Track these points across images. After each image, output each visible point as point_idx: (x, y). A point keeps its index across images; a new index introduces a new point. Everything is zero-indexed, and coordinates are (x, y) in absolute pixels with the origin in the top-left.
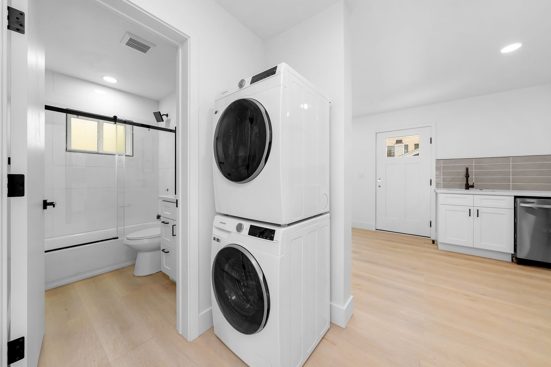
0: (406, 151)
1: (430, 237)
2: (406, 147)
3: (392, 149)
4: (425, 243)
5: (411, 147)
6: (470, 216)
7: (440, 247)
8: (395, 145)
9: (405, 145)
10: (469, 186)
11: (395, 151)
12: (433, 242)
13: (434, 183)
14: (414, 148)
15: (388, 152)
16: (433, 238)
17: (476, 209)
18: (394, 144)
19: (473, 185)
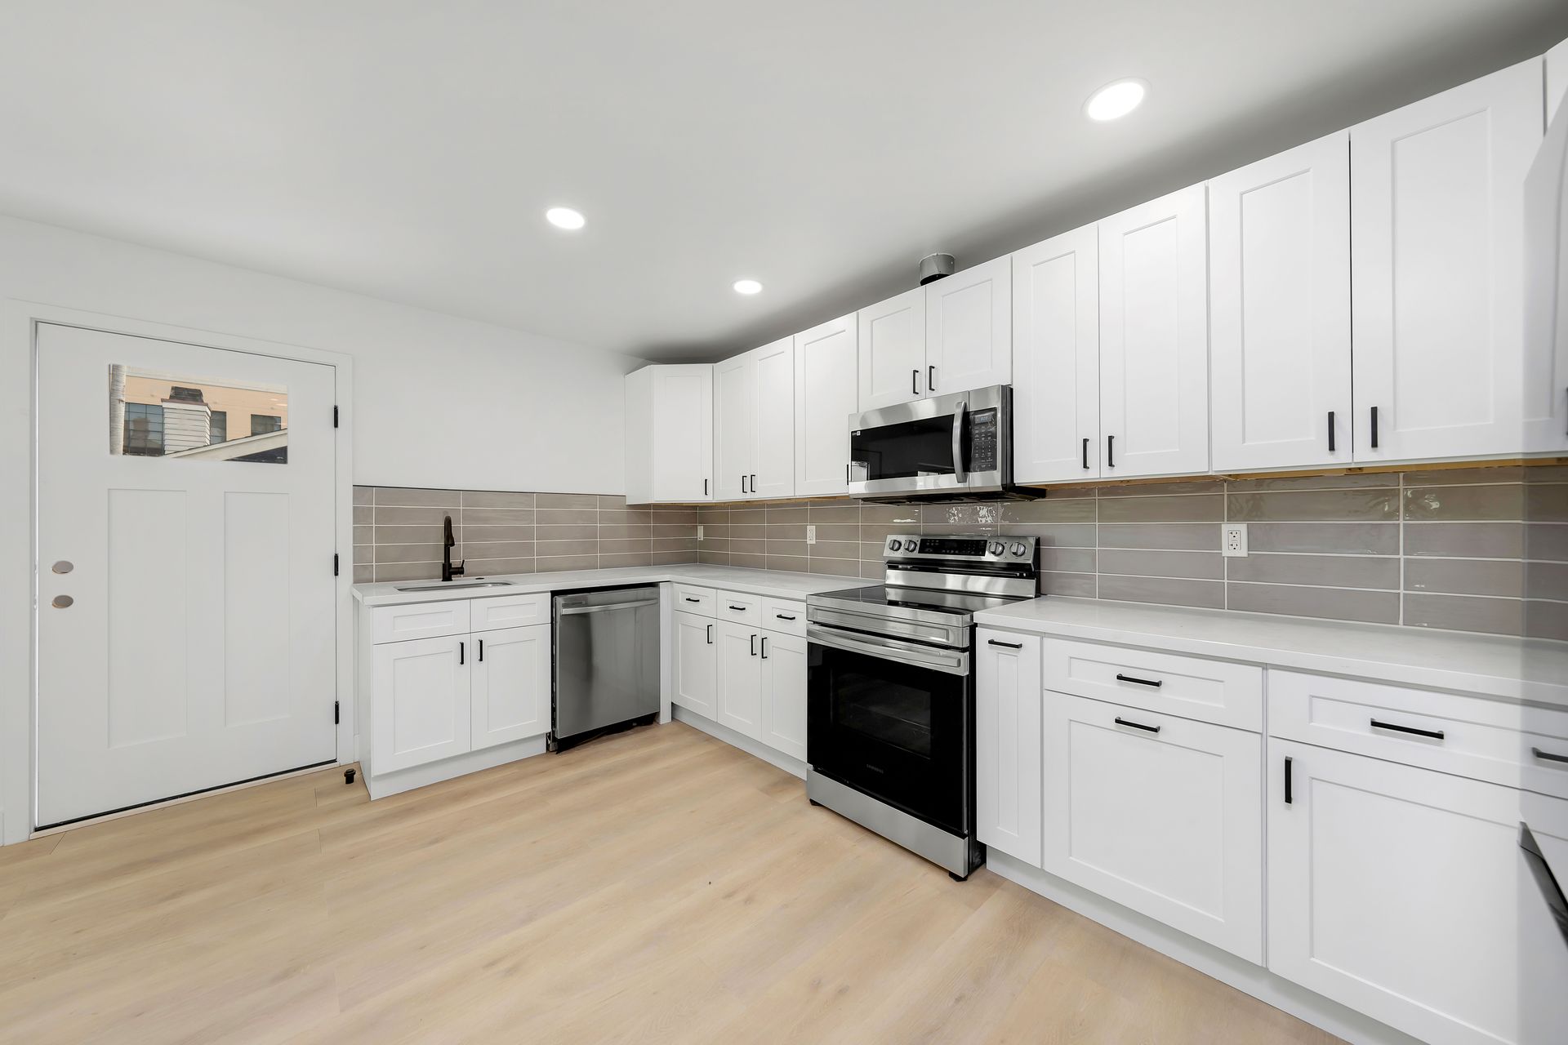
0: (216, 432)
1: (334, 761)
2: (219, 419)
3: (151, 418)
4: (319, 794)
5: (238, 426)
6: (462, 663)
7: (377, 791)
8: (165, 405)
9: (213, 412)
10: (451, 570)
11: (166, 426)
12: (350, 777)
13: (346, 565)
14: (247, 429)
15: (132, 427)
16: (345, 759)
17: (476, 638)
18: (163, 400)
19: (462, 568)
